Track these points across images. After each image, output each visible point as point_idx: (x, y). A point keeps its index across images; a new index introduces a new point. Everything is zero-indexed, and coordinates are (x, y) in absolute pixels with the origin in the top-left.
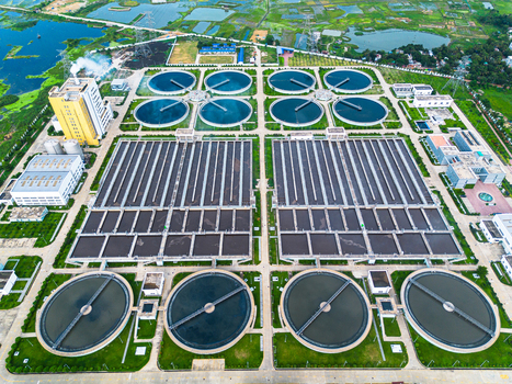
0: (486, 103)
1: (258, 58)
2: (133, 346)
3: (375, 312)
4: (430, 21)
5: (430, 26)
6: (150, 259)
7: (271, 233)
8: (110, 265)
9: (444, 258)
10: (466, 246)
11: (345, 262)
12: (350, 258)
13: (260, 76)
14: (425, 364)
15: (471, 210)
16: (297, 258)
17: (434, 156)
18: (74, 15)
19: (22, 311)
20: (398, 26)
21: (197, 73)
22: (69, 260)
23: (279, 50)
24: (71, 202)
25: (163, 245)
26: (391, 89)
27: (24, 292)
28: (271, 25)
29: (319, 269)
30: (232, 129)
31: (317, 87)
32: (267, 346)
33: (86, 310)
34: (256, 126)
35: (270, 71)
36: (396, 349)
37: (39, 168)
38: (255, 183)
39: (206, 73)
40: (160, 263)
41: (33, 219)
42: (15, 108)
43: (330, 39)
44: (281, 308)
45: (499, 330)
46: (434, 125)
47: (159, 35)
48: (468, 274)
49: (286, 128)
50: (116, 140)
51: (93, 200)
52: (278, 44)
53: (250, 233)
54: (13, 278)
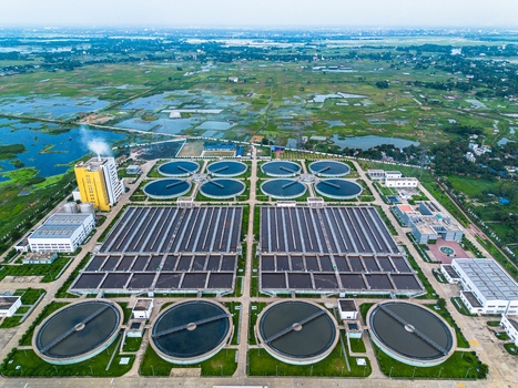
0: (449, 185)
1: (254, 153)
2: (118, 357)
3: (343, 332)
4: (403, 131)
5: (403, 135)
6: (141, 291)
7: (253, 274)
8: (106, 296)
9: (408, 293)
10: (428, 286)
11: (319, 296)
12: (323, 292)
13: (254, 165)
14: (387, 375)
15: (434, 259)
16: (274, 292)
17: (402, 220)
18: (103, 125)
20: (375, 134)
21: (202, 163)
22: (70, 290)
23: (272, 148)
24: (79, 250)
25: (155, 280)
26: (367, 175)
27: (26, 315)
28: (266, 133)
29: (294, 299)
30: (227, 200)
31: (302, 172)
32: (241, 359)
33: (80, 327)
34: (248, 198)
35: (263, 162)
36: (361, 362)
37: (55, 222)
38: (242, 238)
39: (209, 163)
40: (151, 294)
41: (44, 262)
42: (42, 185)
43: (316, 142)
44: (256, 327)
45: (454, 348)
46: (403, 199)
48: (431, 306)
49: (273, 200)
50: (124, 207)
51: (98, 248)
52: (272, 144)
53: (235, 272)
54: (18, 304)
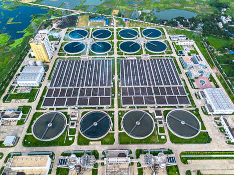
1: (115, 23)
2: (68, 137)
3: (156, 125)
4: (189, 5)
5: (189, 8)
6: (72, 107)
7: (119, 96)
8: (57, 109)
9: (184, 105)
10: (192, 101)
11: (146, 107)
12: (148, 106)
13: (115, 31)
14: (173, 142)
15: (196, 87)
16: (128, 106)
17: (184, 66)
18: (34, 3)
19: (26, 126)
20: (176, 8)
21: (89, 30)
22: (42, 107)
23: (124, 19)
24: (41, 85)
25: (77, 101)
26: (170, 37)
27: (26, 119)
28: (121, 7)
29: (136, 110)
30: (103, 55)
31: (139, 36)
32: (116, 137)
33: (50, 125)
34: (113, 53)
35: (120, 29)
36: (163, 137)
37: (27, 72)
38: (113, 77)
39: (93, 30)
40: (76, 108)
41: (27, 92)
42: (14, 46)
43: (145, 14)
44: (122, 124)
45: (200, 130)
46: (185, 53)
47: (72, 12)
48: (192, 111)
49: (126, 54)
50: (56, 59)
51: (49, 84)
52: (123, 17)
53: (111, 97)
54: (21, 114)
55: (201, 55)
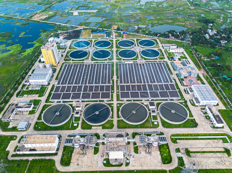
1: (114, 35)
2: (73, 123)
3: (150, 113)
4: (180, 22)
5: (180, 23)
6: (77, 100)
7: (117, 92)
8: (64, 102)
9: (174, 98)
10: (182, 95)
11: (142, 100)
12: (143, 99)
13: (114, 42)
14: (164, 127)
15: (185, 84)
16: (125, 99)
17: (175, 68)
18: (43, 20)
19: (37, 115)
20: (168, 23)
21: (91, 41)
22: (50, 100)
23: (122, 32)
24: (49, 84)
25: (81, 96)
26: (162, 46)
27: (36, 110)
28: (119, 23)
29: (133, 102)
30: (104, 60)
31: (135, 46)
32: (115, 123)
33: (58, 114)
34: (113, 59)
35: (118, 40)
36: (156, 123)
37: (38, 73)
38: (112, 77)
39: (95, 41)
40: (80, 101)
41: (37, 89)
42: (25, 54)
43: (141, 28)
44: (120, 113)
45: (188, 117)
46: (176, 58)
47: (76, 27)
48: (182, 103)
49: (123, 60)
50: (63, 64)
51: (57, 83)
52: (122, 30)
53: (110, 92)
54: (33, 106)
55: (189, 59)
